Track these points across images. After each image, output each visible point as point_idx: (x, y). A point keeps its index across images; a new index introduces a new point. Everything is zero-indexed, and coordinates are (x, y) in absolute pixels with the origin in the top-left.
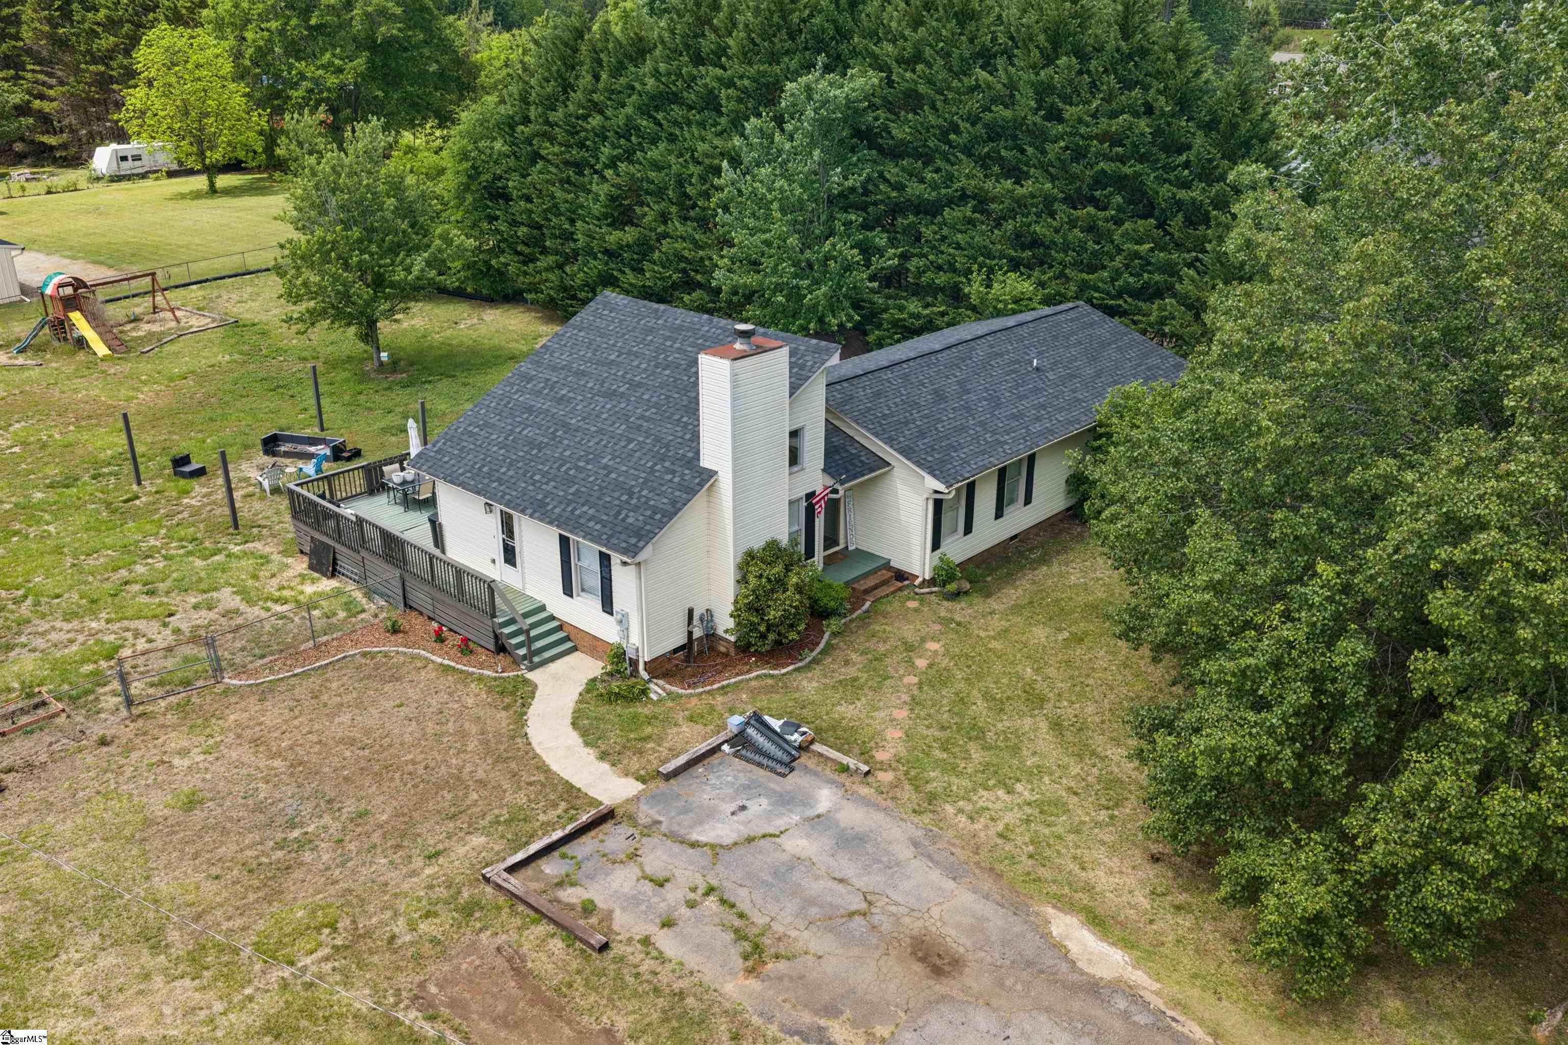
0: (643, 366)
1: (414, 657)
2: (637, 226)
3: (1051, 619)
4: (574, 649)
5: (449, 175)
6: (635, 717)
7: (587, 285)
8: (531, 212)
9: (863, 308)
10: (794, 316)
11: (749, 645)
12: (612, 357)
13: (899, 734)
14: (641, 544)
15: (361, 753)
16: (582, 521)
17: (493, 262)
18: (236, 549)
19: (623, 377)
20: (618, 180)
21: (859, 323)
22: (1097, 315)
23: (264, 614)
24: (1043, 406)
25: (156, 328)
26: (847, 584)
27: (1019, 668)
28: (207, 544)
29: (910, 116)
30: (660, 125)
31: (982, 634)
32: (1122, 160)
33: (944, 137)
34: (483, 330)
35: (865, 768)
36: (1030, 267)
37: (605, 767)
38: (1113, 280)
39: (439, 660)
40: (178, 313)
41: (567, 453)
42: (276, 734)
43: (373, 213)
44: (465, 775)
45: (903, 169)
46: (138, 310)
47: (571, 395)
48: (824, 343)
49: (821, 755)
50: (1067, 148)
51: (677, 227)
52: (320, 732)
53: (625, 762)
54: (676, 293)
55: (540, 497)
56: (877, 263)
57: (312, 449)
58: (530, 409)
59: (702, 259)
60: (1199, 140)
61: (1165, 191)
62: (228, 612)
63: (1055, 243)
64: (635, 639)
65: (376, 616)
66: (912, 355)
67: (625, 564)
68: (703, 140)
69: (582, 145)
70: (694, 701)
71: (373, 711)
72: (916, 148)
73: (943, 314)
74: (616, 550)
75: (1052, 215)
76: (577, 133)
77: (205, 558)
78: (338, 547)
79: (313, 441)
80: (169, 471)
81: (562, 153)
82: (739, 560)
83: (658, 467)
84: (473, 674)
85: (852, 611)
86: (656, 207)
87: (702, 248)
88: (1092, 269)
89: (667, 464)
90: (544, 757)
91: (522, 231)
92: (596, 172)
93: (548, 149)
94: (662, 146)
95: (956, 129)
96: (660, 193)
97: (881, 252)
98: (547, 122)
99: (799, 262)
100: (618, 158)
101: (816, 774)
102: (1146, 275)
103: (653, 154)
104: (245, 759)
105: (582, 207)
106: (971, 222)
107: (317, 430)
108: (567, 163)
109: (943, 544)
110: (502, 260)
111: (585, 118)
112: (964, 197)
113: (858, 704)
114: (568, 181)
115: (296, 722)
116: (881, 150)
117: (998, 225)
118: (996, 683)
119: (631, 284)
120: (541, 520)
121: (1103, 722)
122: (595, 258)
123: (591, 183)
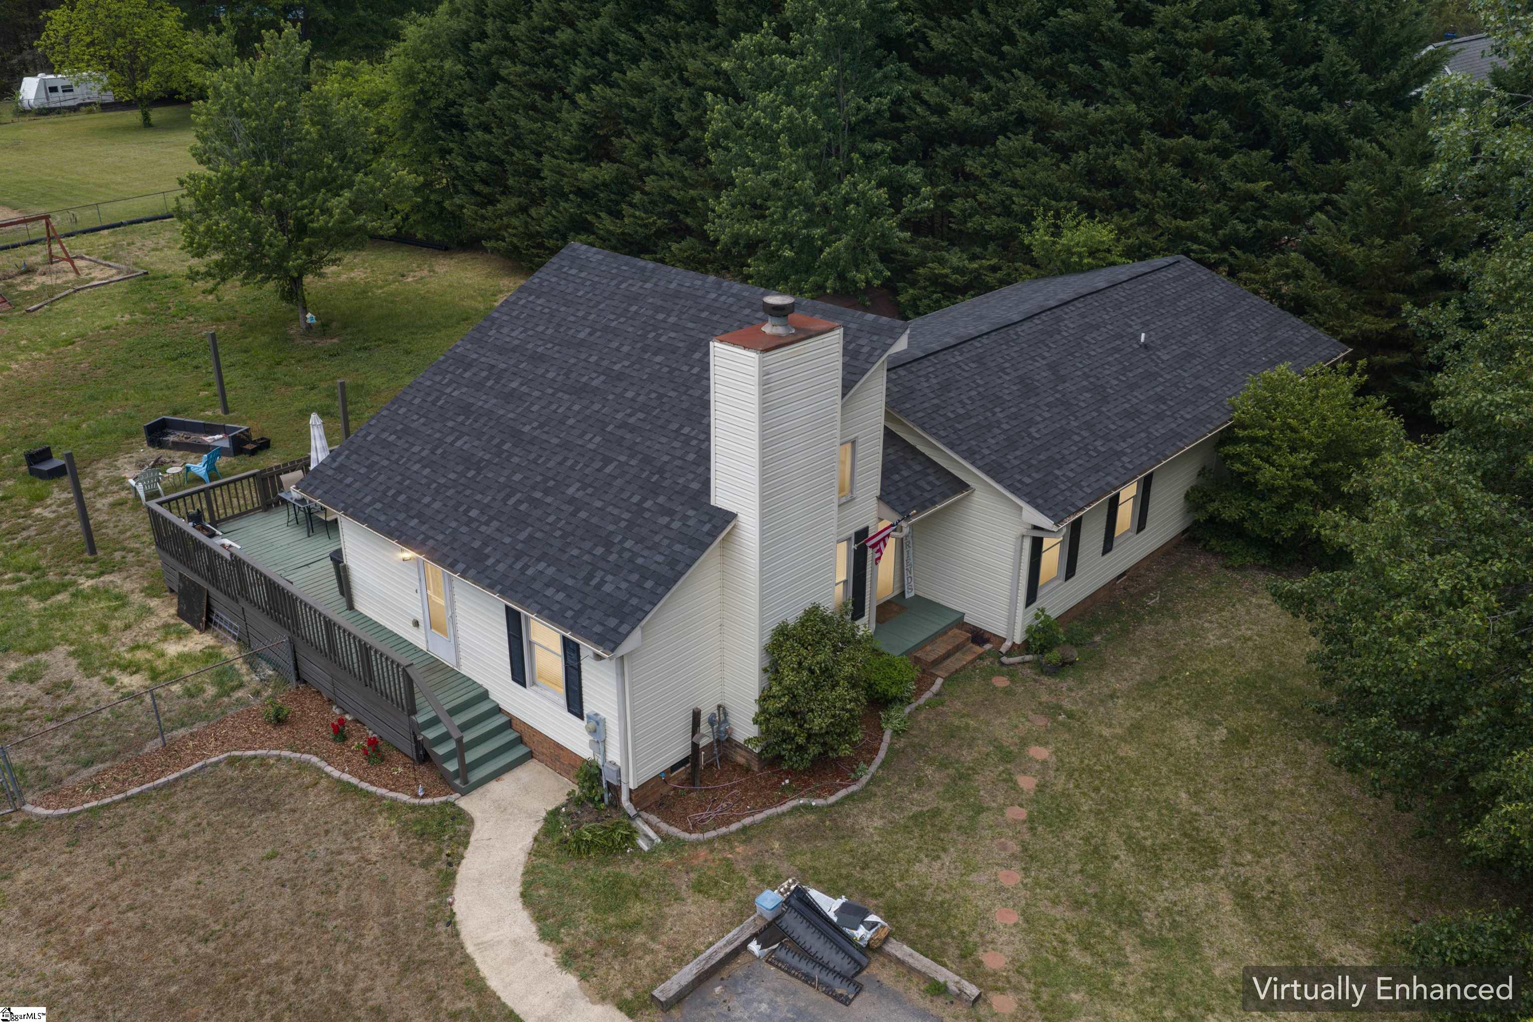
0: (625, 349)
1: (303, 766)
2: (614, 161)
3: (1196, 706)
4: (530, 756)
5: (393, 102)
6: (617, 881)
7: (557, 230)
8: (490, 144)
9: (892, 261)
10: (807, 272)
11: (780, 758)
12: (582, 335)
13: (1014, 917)
14: (624, 629)
15: (202, 949)
16: (537, 586)
17: (447, 204)
18: (86, 584)
19: (597, 364)
20: (591, 106)
21: (889, 279)
22: (1203, 273)
23: (106, 691)
24: (1161, 399)
25: (48, 280)
26: (908, 653)
27: (1168, 791)
28: (52, 577)
29: (954, 22)
30: (642, 39)
31: (1106, 732)
32: (1229, 72)
33: (994, 47)
34: (434, 284)
35: (972, 990)
36: (1107, 211)
37: (570, 981)
38: (1215, 228)
39: (336, 774)
40: (78, 263)
41: (517, 477)
42: (80, 911)
43: (290, 142)
44: (355, 998)
45: (944, 88)
46: (32, 260)
47: (524, 389)
48: (884, 319)
49: (900, 962)
50: (1156, 60)
51: (664, 161)
52: (146, 907)
53: (601, 972)
54: (661, 243)
55: (477, 544)
56: (909, 205)
57: (209, 439)
58: (466, 409)
59: (693, 200)
60: (1332, 47)
61: (1289, 113)
62: (57, 686)
63: (1139, 180)
64: (614, 755)
65: (257, 694)
66: (985, 328)
67: (598, 657)
68: (694, 56)
69: (549, 64)
70: (703, 852)
71: (232, 867)
72: (959, 63)
73: (994, 269)
74: (588, 638)
75: (1137, 144)
76: (544, 49)
77: (43, 598)
78: (213, 591)
79: (210, 429)
80: (24, 468)
81: (525, 73)
82: (767, 639)
83: (648, 504)
84: (383, 797)
85: (919, 692)
86: (638, 139)
87: (693, 187)
88: (1187, 214)
89: (661, 499)
90: (479, 964)
91: (481, 166)
92: (565, 96)
93: (508, 69)
94: (645, 64)
95: (1011, 39)
96: (643, 121)
97: (915, 190)
98: (507, 37)
99: (814, 205)
100: (593, 79)
101: (896, 998)
102: (1260, 222)
103: (633, 74)
104: (26, 960)
105: (549, 137)
106: (1031, 154)
107: (219, 412)
108: (532, 86)
109: (1040, 593)
110: (457, 201)
111: (552, 31)
112: (1021, 121)
113: (946, 859)
114: (534, 108)
115: (114, 888)
116: (915, 65)
117: (1066, 158)
118: (1140, 819)
119: (608, 231)
120: (476, 581)
121: (1312, 892)
122: (567, 200)
123: (560, 110)
